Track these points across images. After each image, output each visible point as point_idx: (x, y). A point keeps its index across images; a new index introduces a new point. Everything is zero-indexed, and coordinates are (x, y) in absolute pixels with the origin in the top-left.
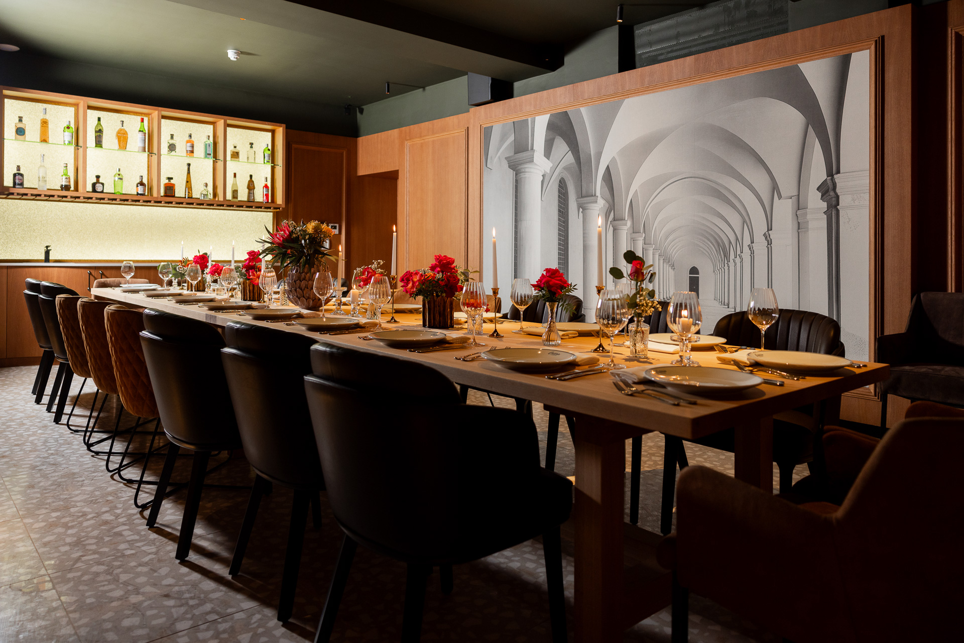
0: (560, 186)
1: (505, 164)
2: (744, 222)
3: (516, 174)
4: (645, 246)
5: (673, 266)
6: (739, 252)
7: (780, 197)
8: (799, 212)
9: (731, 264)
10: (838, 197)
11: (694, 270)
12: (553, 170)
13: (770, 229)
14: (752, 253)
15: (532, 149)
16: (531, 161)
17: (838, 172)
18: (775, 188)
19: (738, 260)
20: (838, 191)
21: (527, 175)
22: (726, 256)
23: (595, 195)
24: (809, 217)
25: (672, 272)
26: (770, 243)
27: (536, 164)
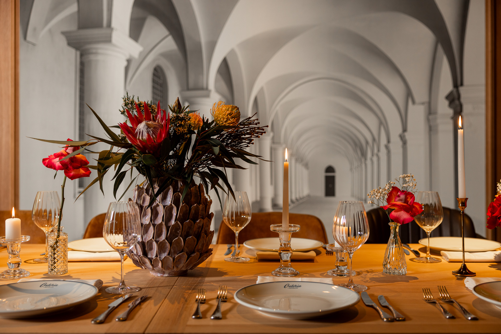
0: (154, 75)
1: (62, 42)
2: (381, 123)
3: (82, 55)
4: (274, 146)
5: (306, 166)
6: (376, 151)
7: (414, 102)
8: (431, 117)
9: (369, 162)
10: (461, 106)
11: (330, 169)
12: (144, 57)
13: (405, 130)
14: (389, 152)
15: (109, 25)
16: (108, 40)
17: (462, 84)
18: (409, 94)
19: (375, 159)
20: (463, 100)
21: (100, 58)
22: (364, 154)
23: (207, 89)
24: (439, 121)
25: (305, 172)
26: (404, 143)
27: (115, 46)
